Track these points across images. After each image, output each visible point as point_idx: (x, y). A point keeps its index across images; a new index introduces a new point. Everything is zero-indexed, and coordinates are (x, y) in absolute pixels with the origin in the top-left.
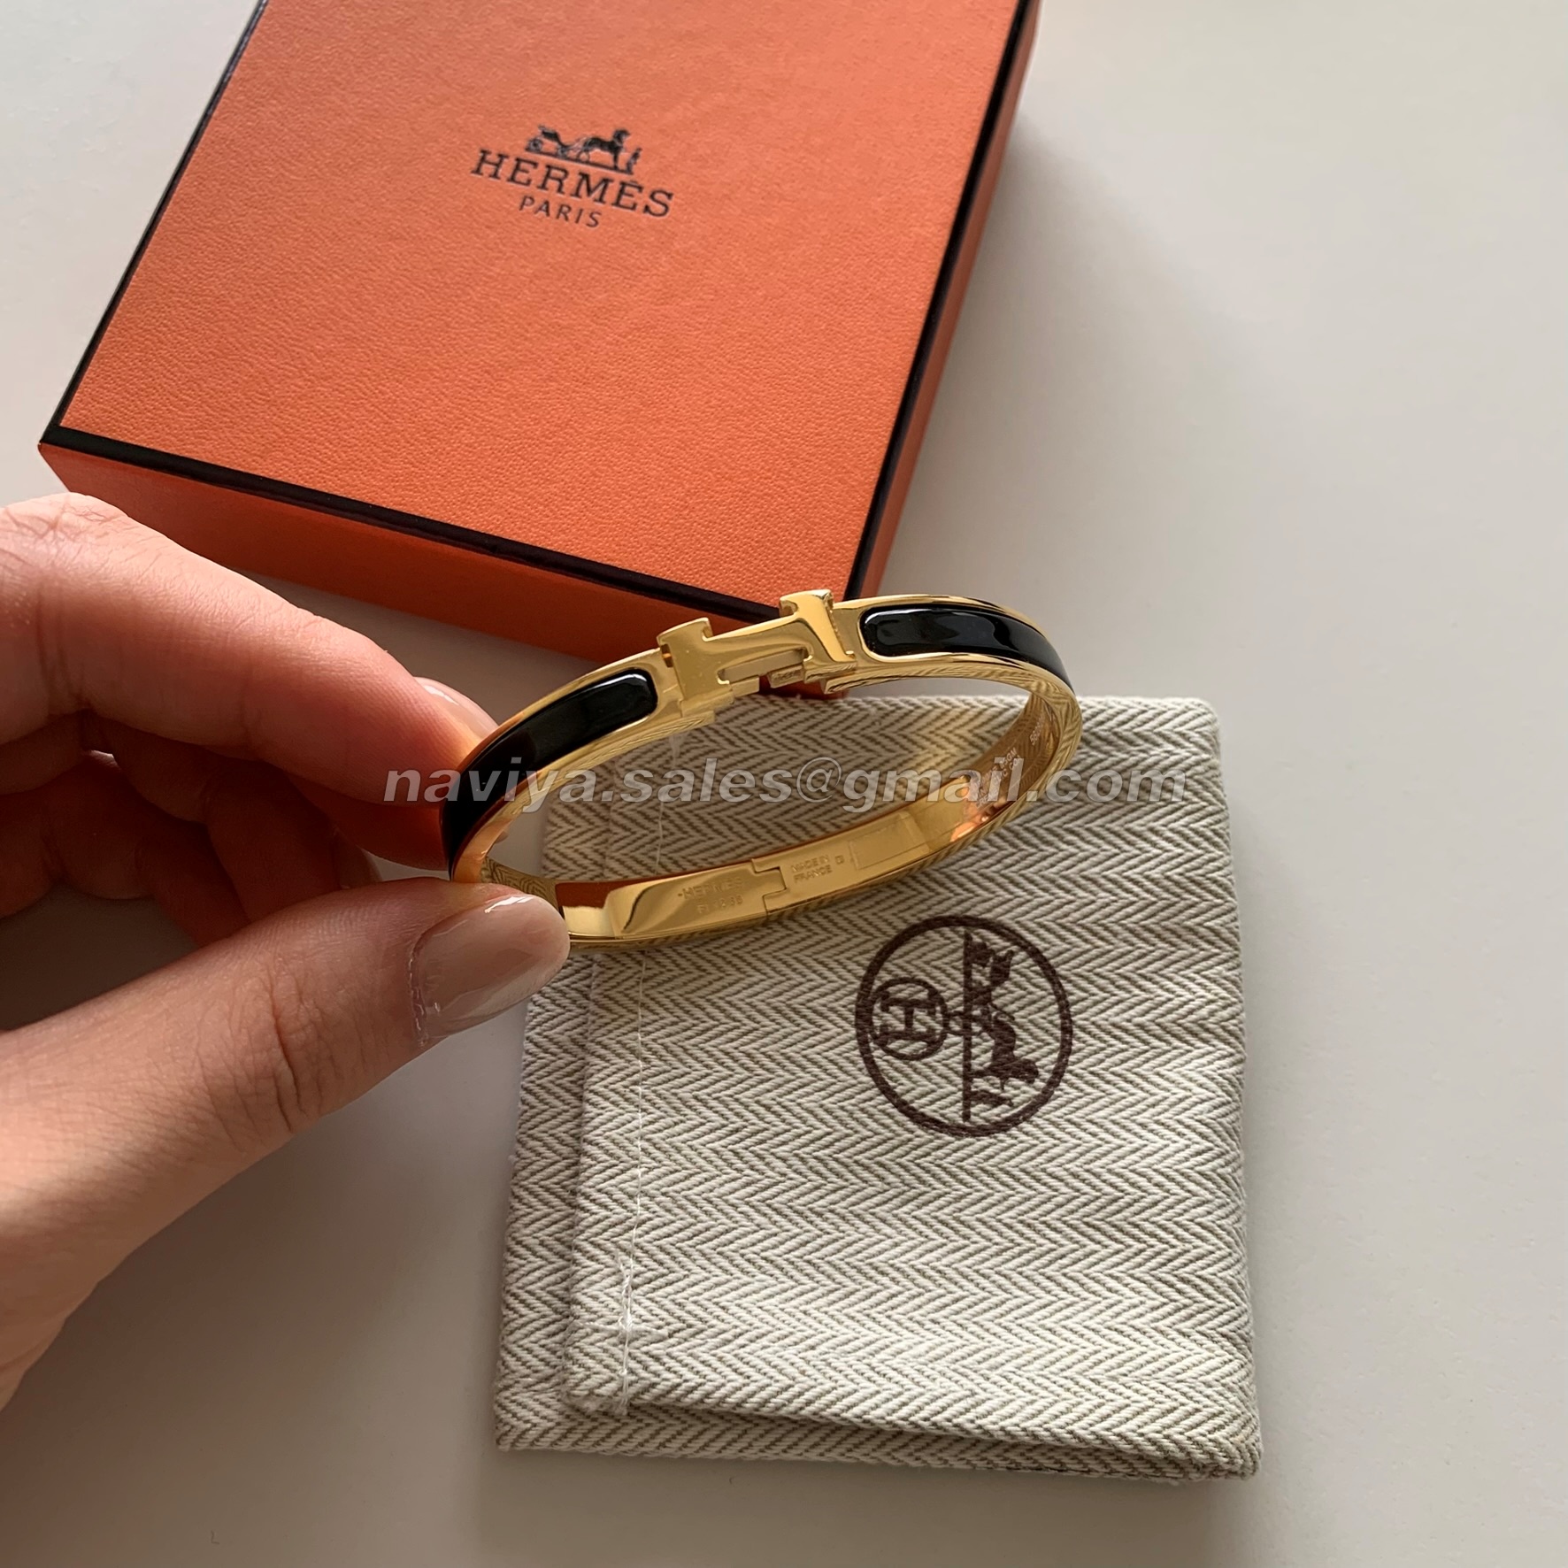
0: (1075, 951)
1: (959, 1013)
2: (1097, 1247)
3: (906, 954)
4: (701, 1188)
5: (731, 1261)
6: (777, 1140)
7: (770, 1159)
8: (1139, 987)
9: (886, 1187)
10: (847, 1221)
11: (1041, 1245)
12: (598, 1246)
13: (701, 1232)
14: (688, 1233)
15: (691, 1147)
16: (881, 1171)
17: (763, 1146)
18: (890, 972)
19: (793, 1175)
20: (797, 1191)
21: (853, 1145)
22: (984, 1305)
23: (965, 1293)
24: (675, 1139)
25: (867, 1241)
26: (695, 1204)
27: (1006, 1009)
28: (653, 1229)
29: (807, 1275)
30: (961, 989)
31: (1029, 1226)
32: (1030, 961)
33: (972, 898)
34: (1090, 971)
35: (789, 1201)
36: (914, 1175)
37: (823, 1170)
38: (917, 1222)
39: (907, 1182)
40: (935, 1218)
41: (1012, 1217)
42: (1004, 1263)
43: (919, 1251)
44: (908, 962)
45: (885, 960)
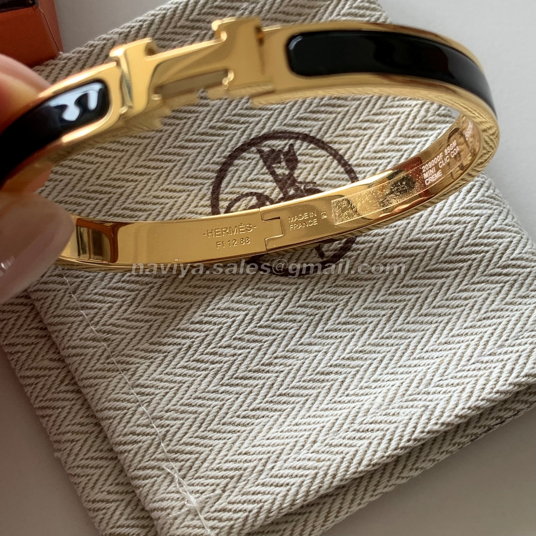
0: (328, 123)
1: (282, 199)
2: (443, 280)
3: (229, 183)
4: (188, 394)
5: (234, 424)
6: (217, 338)
7: (221, 350)
8: (377, 122)
9: (300, 324)
10: (289, 358)
11: (410, 300)
12: (144, 468)
13: (204, 419)
14: (197, 424)
15: (167, 374)
16: (291, 317)
17: (211, 346)
18: (226, 200)
19: (240, 352)
20: (248, 359)
21: (265, 313)
22: (399, 354)
23: (384, 354)
24: (154, 375)
25: (307, 362)
26: (190, 405)
27: (308, 180)
28: (173, 436)
29: (284, 403)
31: (396, 293)
32: (305, 144)
33: (249, 126)
34: (343, 130)
35: (247, 368)
36: (311, 307)
37: (256, 337)
38: (330, 333)
39: (310, 313)
40: (339, 323)
41: (383, 296)
42: (394, 324)
43: (341, 348)
44: (232, 187)
45: (218, 194)
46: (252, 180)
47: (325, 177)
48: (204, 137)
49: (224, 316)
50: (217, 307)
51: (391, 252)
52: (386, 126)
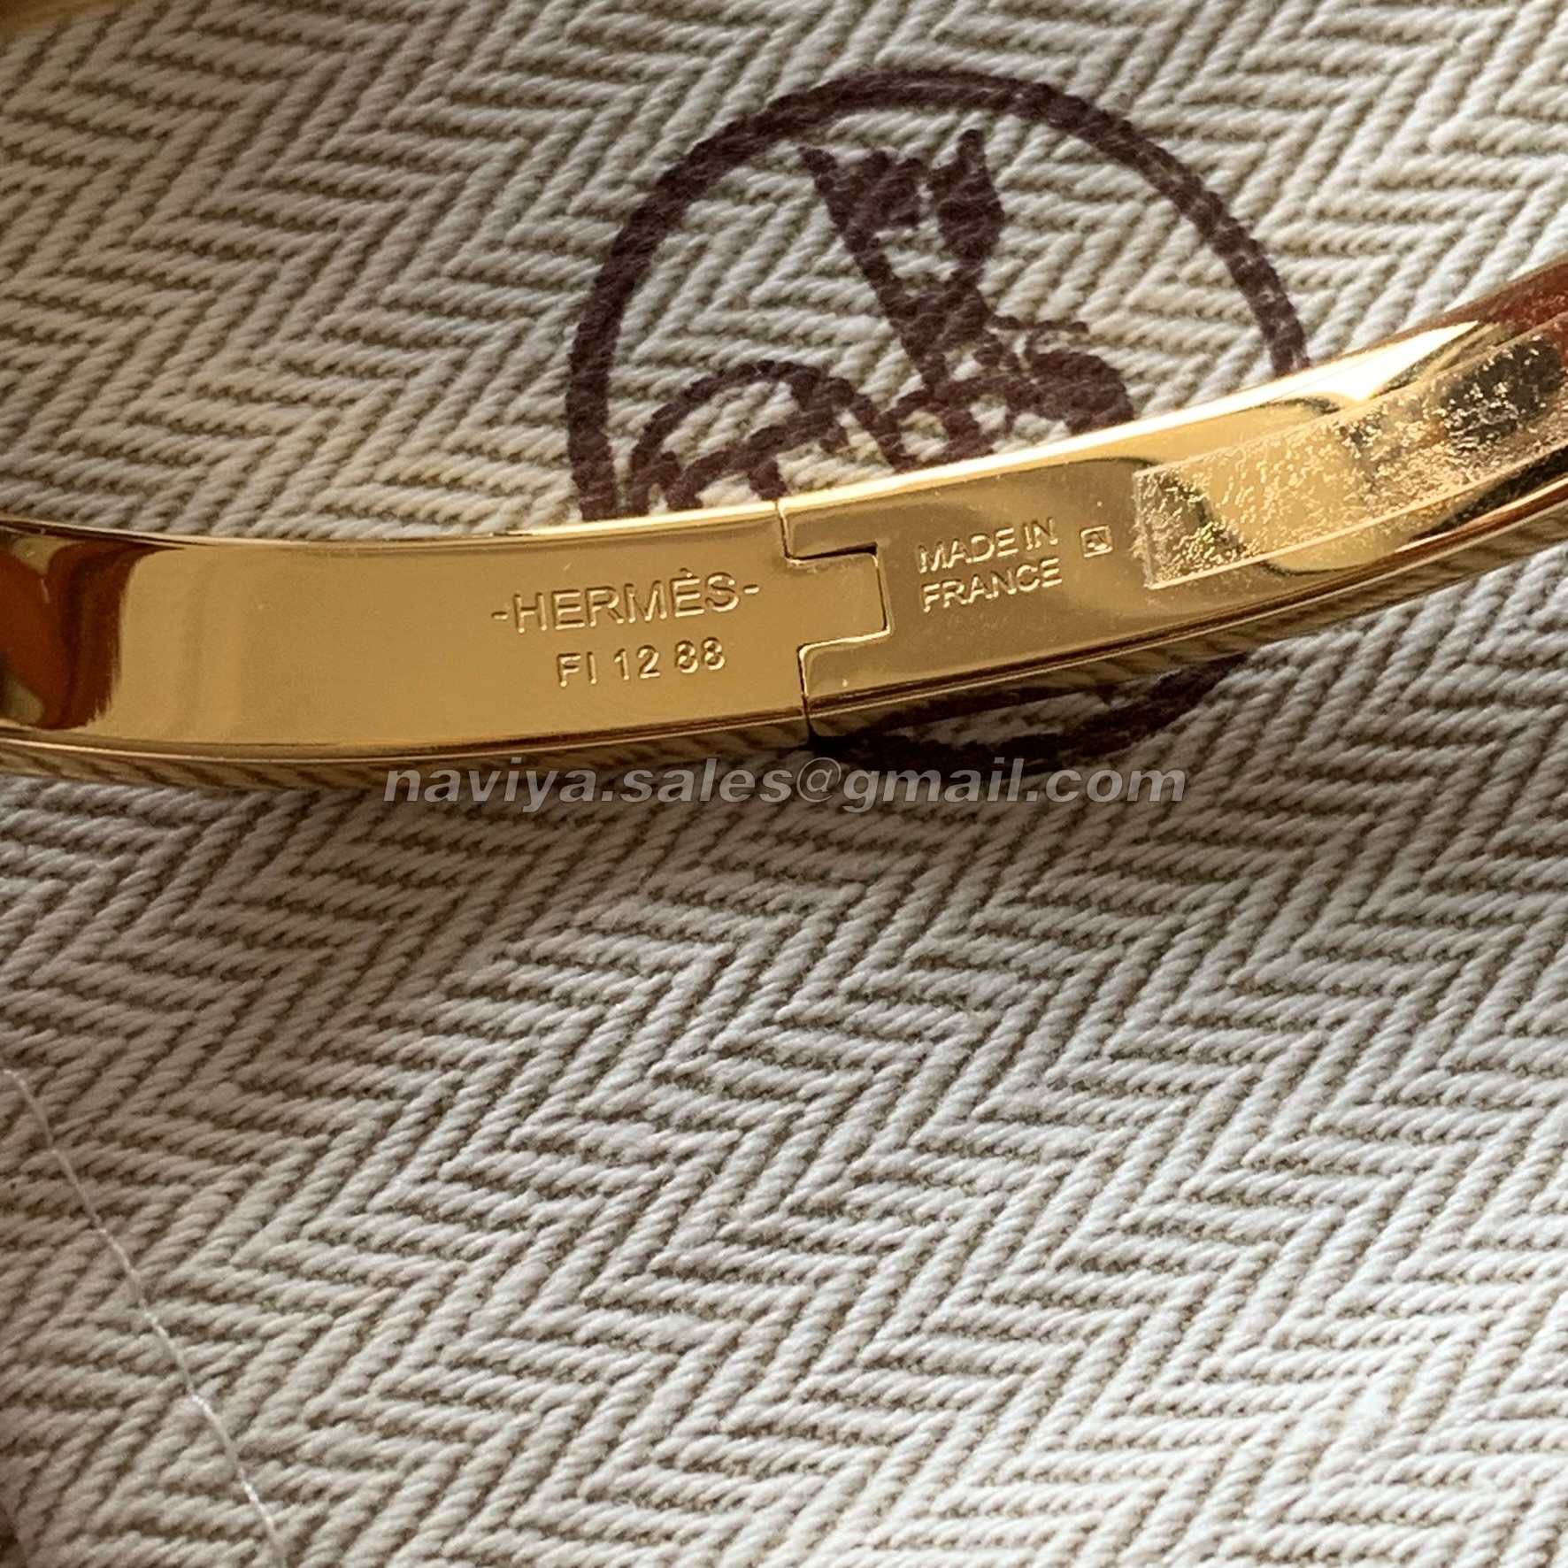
0: (1153, 34)
1: (916, 400)
3: (658, 311)
4: (424, 1340)
5: (644, 1499)
6: (577, 1070)
8: (1397, 38)
9: (986, 1016)
10: (929, 1180)
11: (1534, 918)
13: (499, 1470)
14: (462, 1491)
15: (321, 1236)
16: (945, 980)
17: (546, 1109)
18: (642, 393)
19: (686, 1141)
20: (726, 1180)
21: (816, 954)
22: (1472, 1180)
23: (1397, 1180)
24: (257, 1243)
25: (1016, 1203)
26: (431, 1396)
27: (1047, 313)
28: (344, 1546)
29: (898, 1403)
30: (884, 325)
31: (1466, 882)
32: (1040, 135)
33: (766, 37)
34: (1228, 71)
35: (719, 1222)
36: (1045, 936)
37: (768, 1075)
38: (1134, 1064)
39: (1036, 967)
40: (1180, 1020)
41: (1402, 891)
42: (1454, 1032)
43: (1186, 1142)
44: (675, 334)
45: (605, 365)
46: (771, 303)
47: (1130, 299)
48: (542, 83)
49: (613, 964)
50: (581, 916)
51: (1449, 680)
52: (1439, 61)
